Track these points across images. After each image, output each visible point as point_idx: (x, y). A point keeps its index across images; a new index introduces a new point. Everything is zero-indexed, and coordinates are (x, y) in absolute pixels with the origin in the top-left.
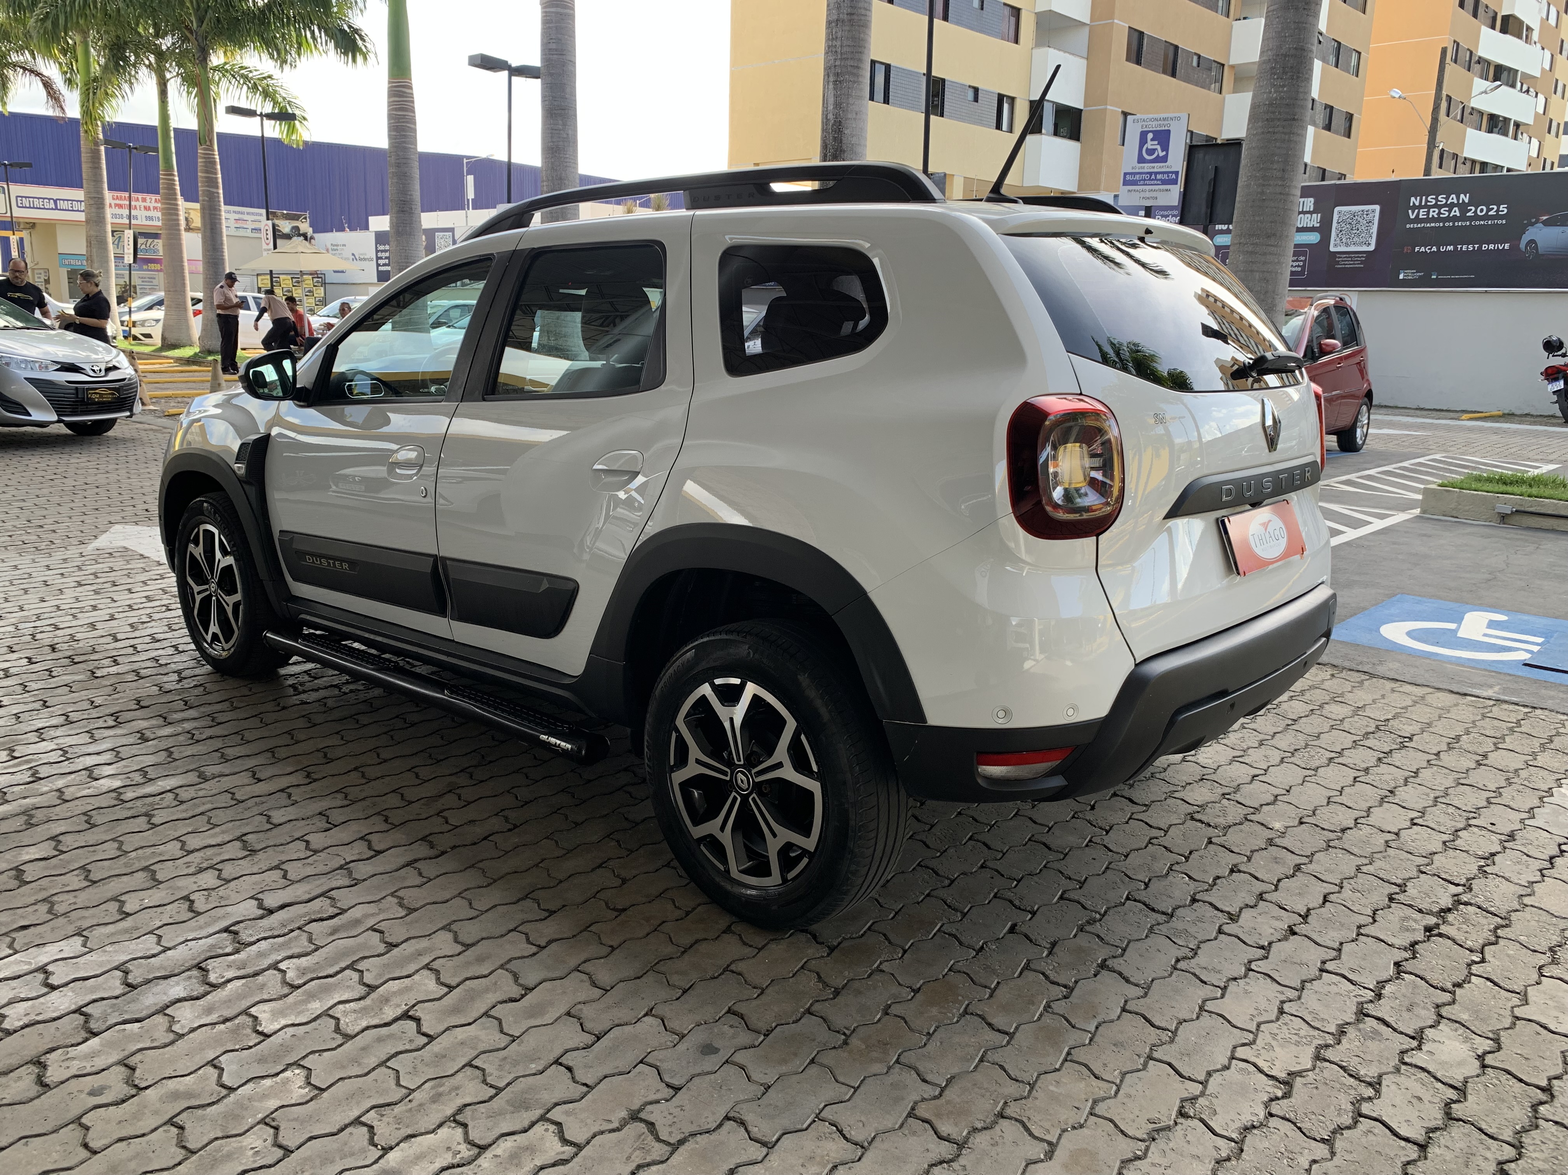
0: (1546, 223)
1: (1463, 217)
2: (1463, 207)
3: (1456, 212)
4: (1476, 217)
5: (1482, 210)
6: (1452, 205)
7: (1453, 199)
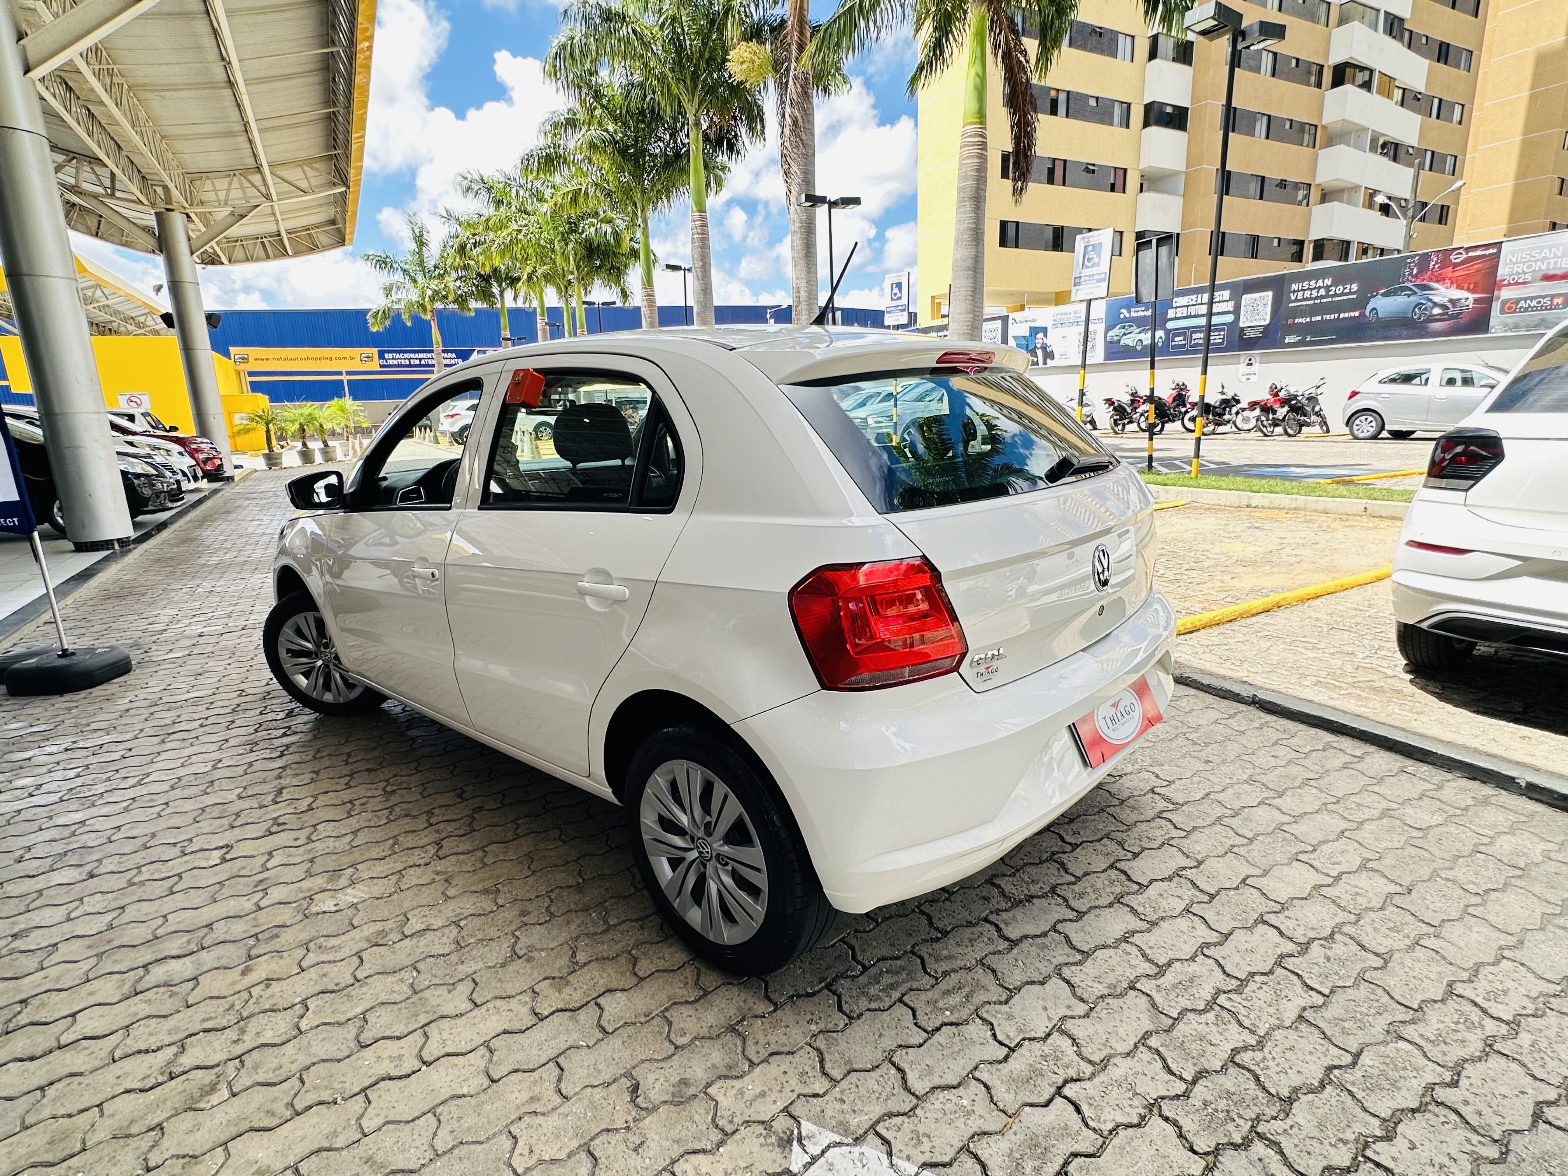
0: (1384, 295)
1: (1327, 296)
2: (1327, 288)
3: (1322, 292)
4: (1336, 295)
5: (1340, 289)
6: (1320, 288)
7: (1320, 283)
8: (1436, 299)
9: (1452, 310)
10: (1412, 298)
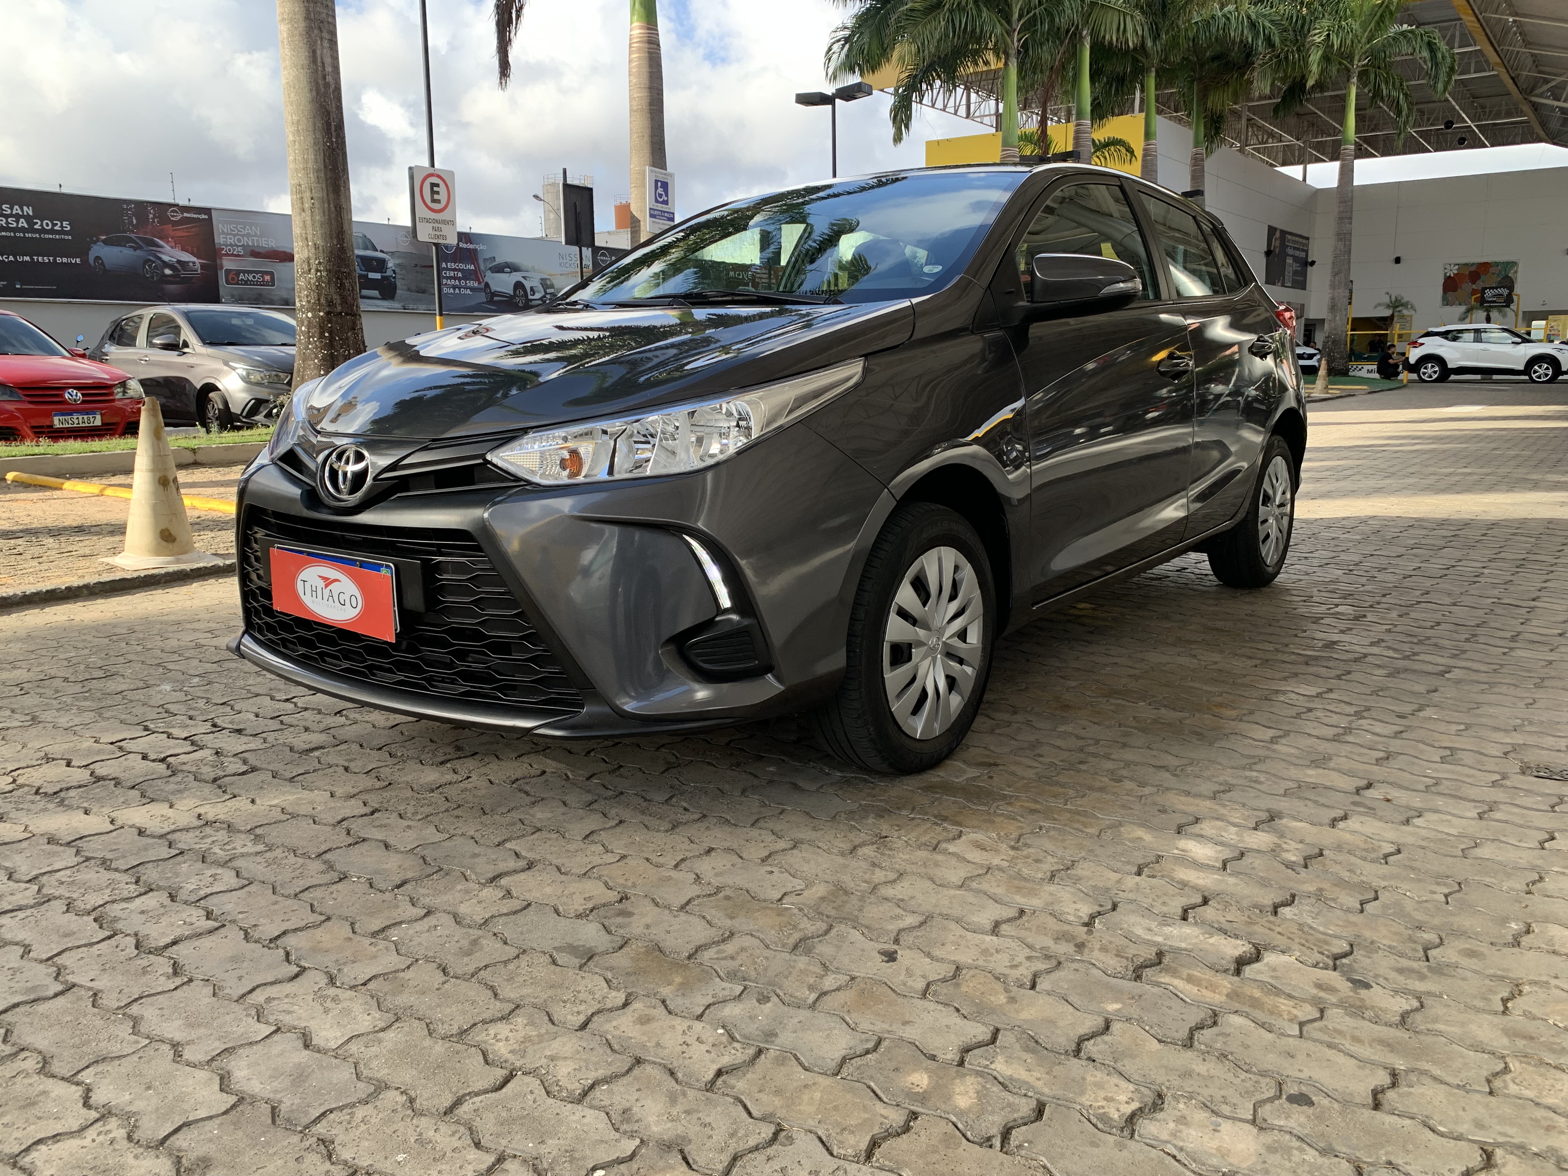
0: (107, 242)
1: (31, 229)
2: (28, 218)
3: (23, 223)
4: (43, 231)
5: (47, 224)
6: (17, 217)
7: (17, 210)
8: (166, 258)
9: (183, 274)
10: (138, 252)
